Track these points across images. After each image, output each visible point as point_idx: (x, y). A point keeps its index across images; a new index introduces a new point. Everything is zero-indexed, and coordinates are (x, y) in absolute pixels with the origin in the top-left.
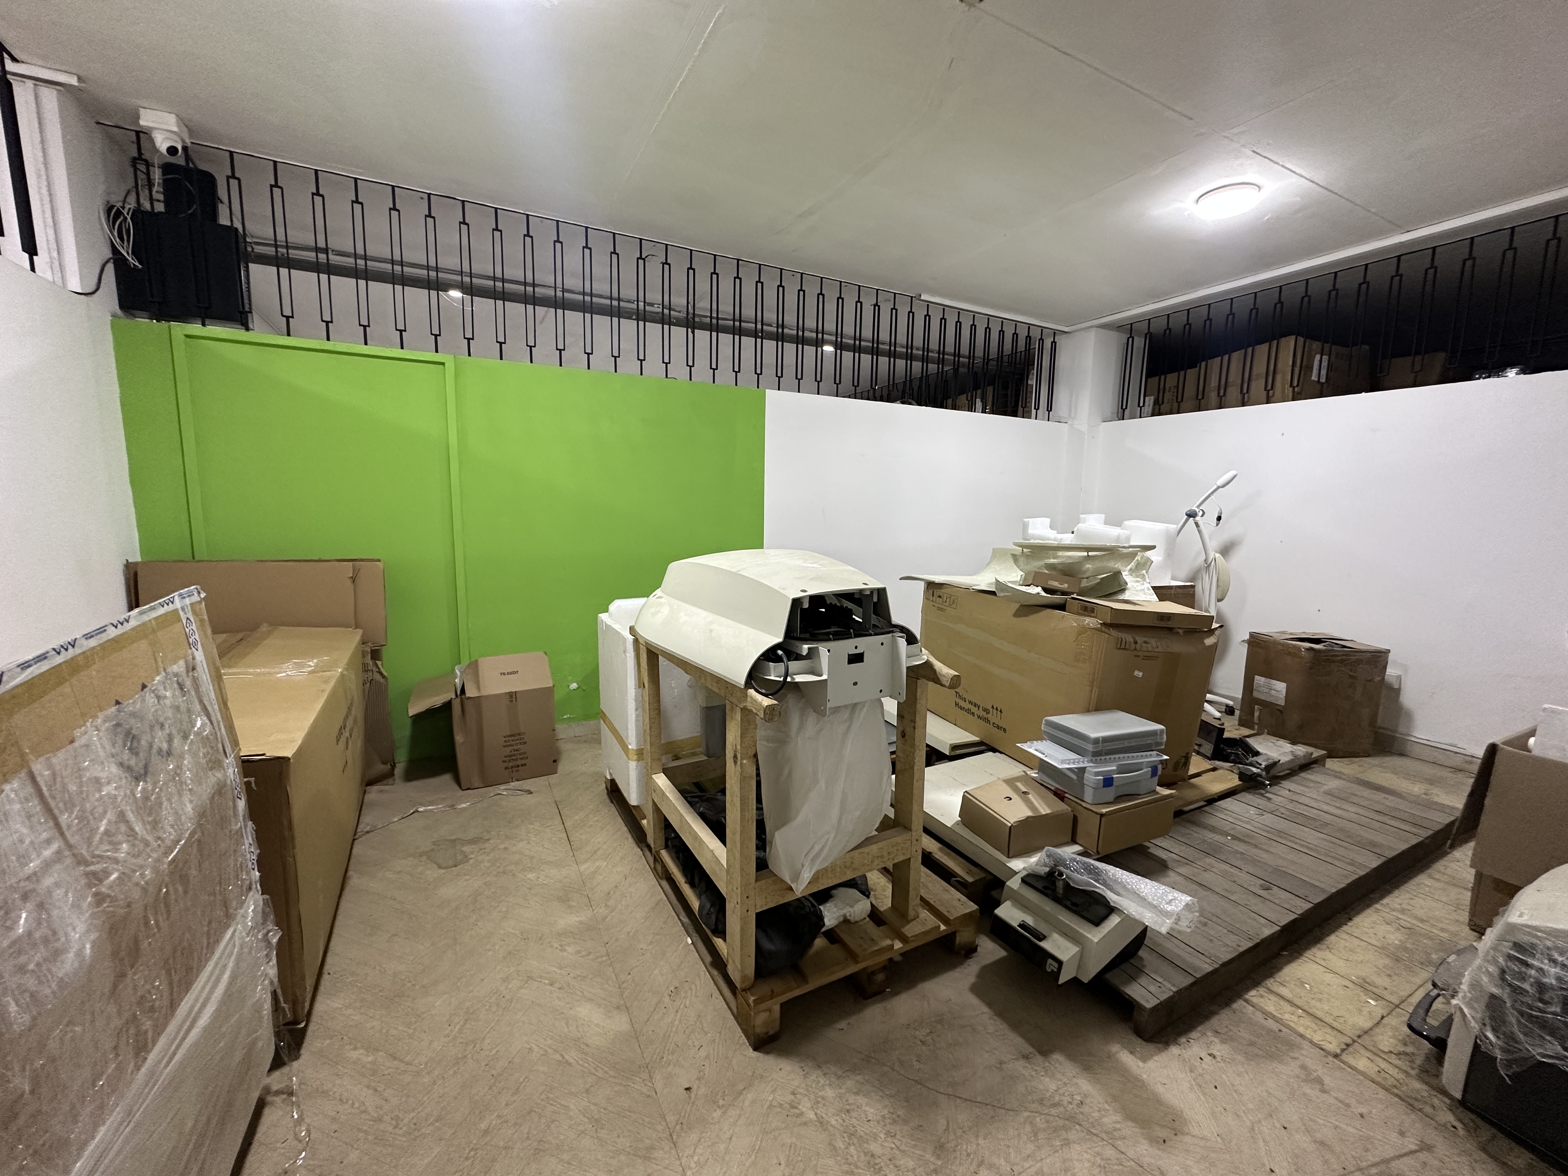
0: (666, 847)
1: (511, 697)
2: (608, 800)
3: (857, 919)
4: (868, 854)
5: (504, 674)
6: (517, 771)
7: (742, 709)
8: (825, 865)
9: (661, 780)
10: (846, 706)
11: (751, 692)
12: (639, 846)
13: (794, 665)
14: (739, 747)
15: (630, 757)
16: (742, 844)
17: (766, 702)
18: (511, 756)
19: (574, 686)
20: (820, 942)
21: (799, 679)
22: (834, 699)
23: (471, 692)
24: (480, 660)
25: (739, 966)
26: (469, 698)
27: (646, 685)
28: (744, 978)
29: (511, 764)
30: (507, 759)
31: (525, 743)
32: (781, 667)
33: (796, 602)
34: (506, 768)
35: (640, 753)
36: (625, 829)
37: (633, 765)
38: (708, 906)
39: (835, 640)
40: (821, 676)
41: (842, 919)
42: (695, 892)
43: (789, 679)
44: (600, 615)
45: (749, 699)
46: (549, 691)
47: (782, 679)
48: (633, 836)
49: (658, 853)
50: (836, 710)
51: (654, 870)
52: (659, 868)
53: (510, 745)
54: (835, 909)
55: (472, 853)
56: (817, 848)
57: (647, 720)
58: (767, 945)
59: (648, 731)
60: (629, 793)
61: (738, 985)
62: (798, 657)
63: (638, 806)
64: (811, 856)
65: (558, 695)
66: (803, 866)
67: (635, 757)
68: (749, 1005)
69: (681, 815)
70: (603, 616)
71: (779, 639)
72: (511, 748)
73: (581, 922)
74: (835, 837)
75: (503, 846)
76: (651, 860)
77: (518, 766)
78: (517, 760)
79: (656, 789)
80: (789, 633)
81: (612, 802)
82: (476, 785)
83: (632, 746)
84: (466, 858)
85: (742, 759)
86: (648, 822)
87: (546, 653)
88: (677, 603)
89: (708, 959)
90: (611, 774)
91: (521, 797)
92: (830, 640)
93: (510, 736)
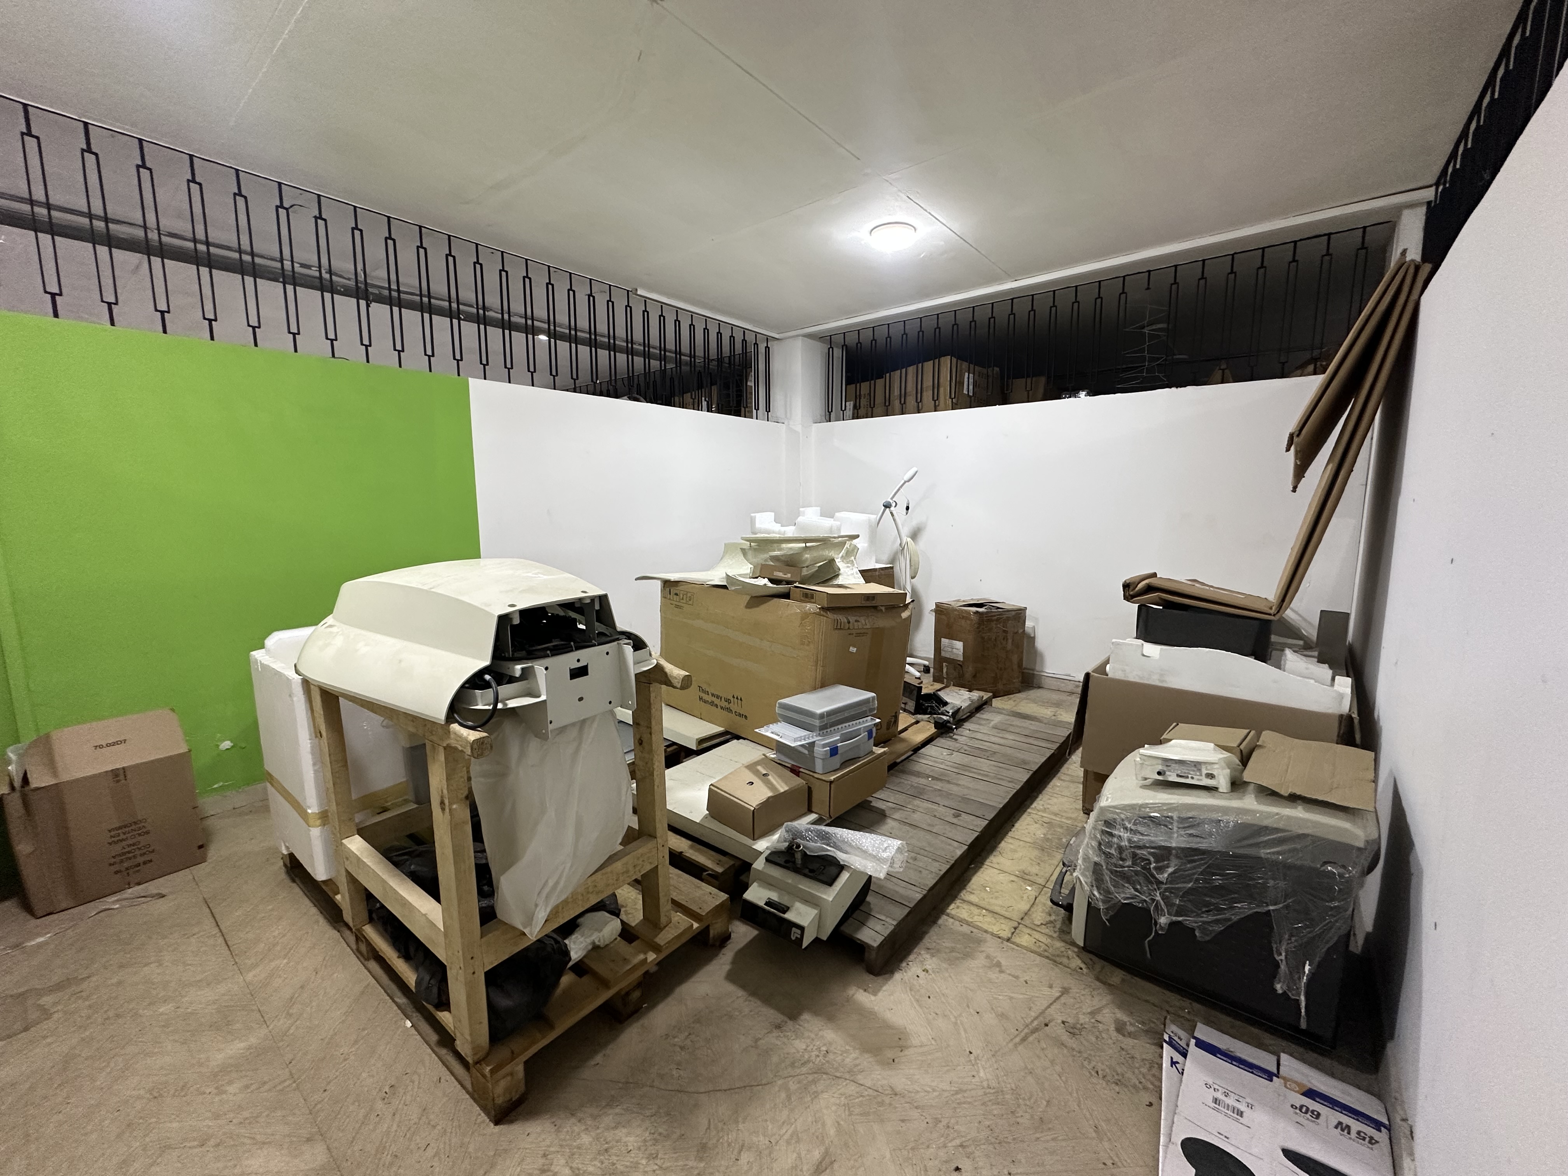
0: (371, 920)
1: (117, 776)
2: (287, 881)
3: (607, 942)
4: (612, 872)
5: (101, 747)
6: (138, 871)
7: (445, 748)
8: (563, 897)
9: (356, 845)
10: (573, 724)
11: (455, 727)
12: (335, 928)
13: (504, 690)
14: (445, 791)
15: (311, 822)
16: (460, 900)
17: (473, 735)
18: (124, 854)
19: (227, 744)
20: (567, 979)
21: (512, 704)
22: (556, 720)
23: (36, 782)
24: (55, 735)
25: (468, 1038)
26: (37, 789)
27: (324, 734)
28: (475, 1049)
29: (126, 865)
30: (118, 859)
31: (148, 833)
32: (489, 693)
33: (503, 620)
34: (116, 873)
35: (324, 817)
36: (314, 910)
37: (316, 832)
38: (427, 978)
39: (553, 655)
40: (539, 697)
41: (590, 947)
42: (411, 966)
43: (500, 706)
44: (253, 653)
45: (452, 736)
46: (180, 762)
47: (491, 707)
48: (326, 918)
49: (360, 930)
50: (562, 730)
51: (358, 952)
52: (363, 948)
53: (121, 841)
54: (582, 939)
55: (55, 1004)
56: (551, 883)
57: (329, 775)
58: (504, 1002)
59: (332, 790)
60: (313, 866)
61: (470, 1060)
62: (512, 680)
63: (330, 880)
64: (544, 894)
65: (200, 761)
66: (536, 905)
67: (318, 822)
69: (384, 882)
70: (258, 655)
71: (486, 662)
72: (124, 843)
73: (250, 1047)
74: (571, 866)
75: (114, 981)
76: (352, 939)
77: (139, 865)
78: (135, 857)
79: (349, 855)
80: (498, 653)
81: (294, 881)
82: (64, 905)
83: (313, 809)
84: (46, 1014)
85: (451, 804)
86: (343, 897)
87: (173, 710)
88: (354, 632)
89: (434, 1037)
90: (287, 848)
91: (144, 906)
92: (548, 656)
93: (120, 828)
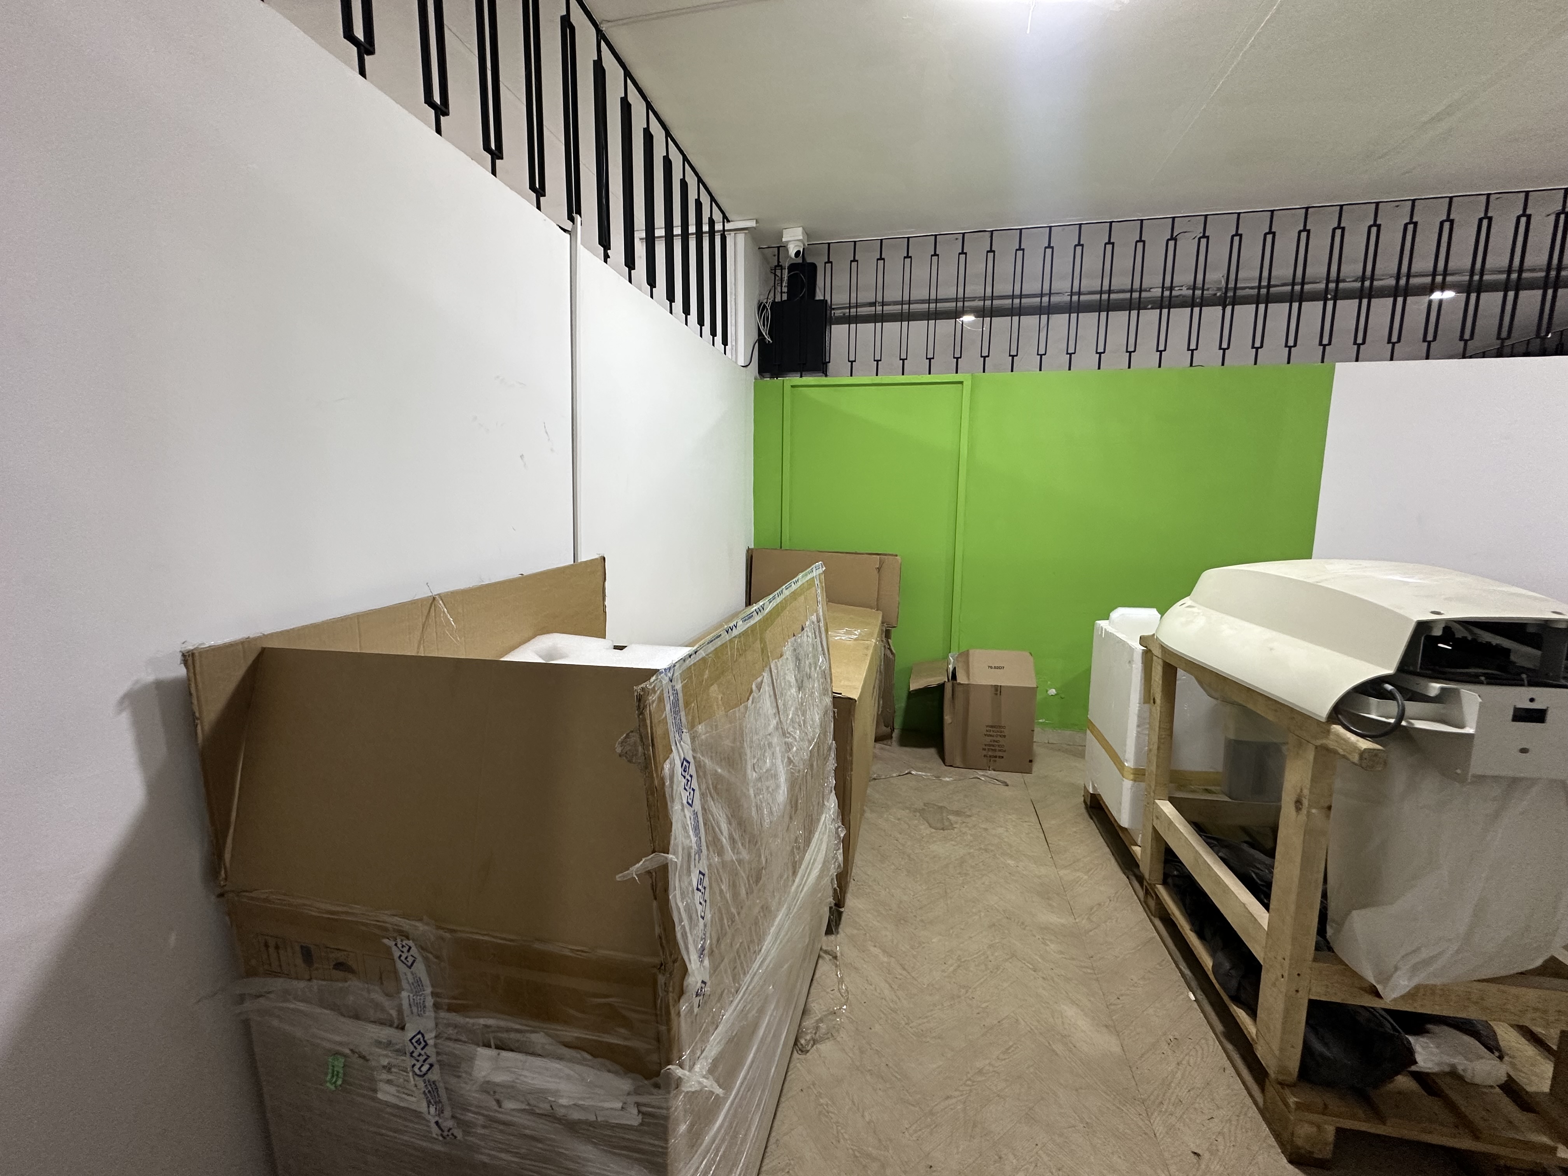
0: (1165, 883)
1: (997, 690)
2: (1086, 815)
3: (1477, 1080)
4: (1517, 997)
5: (991, 667)
6: (995, 761)
7: (1316, 747)
8: (1438, 981)
9: (1167, 808)
10: (1496, 778)
11: (1338, 729)
12: (1125, 873)
13: (1412, 707)
14: (1306, 792)
15: (1125, 774)
16: (1298, 907)
17: (1365, 744)
18: (990, 745)
19: (1053, 691)
20: (1403, 1081)
21: (1419, 724)
22: (1478, 764)
23: (961, 679)
24: (971, 652)
26: (960, 684)
27: (1158, 701)
28: (1283, 1070)
29: (990, 753)
30: (987, 747)
31: (1005, 736)
32: (1391, 705)
33: (1422, 627)
34: (985, 756)
35: (1139, 775)
36: (1107, 850)
37: (1128, 784)
38: (1227, 965)
39: (1488, 684)
40: (1462, 727)
41: (1447, 1069)
42: (1204, 945)
43: (1404, 723)
44: (1098, 622)
45: (1332, 737)
46: (1033, 691)
47: (1392, 721)
48: (1116, 859)
49: (1153, 887)
50: (1481, 779)
51: (1145, 904)
52: (1152, 903)
53: (991, 736)
54: (1435, 1050)
55: (956, 823)
56: (1424, 954)
57: (1155, 739)
58: (1318, 1047)
59: (1155, 751)
60: (1119, 811)
61: (1270, 1074)
62: (1425, 699)
63: (1126, 829)
64: (1415, 959)
65: (1039, 697)
66: (1396, 969)
67: (1132, 777)
68: (1286, 1104)
69: (1197, 852)
70: (1103, 624)
71: (1390, 671)
72: (991, 738)
74: (1458, 952)
75: (983, 826)
76: (1141, 890)
77: (996, 757)
78: (995, 750)
79: (1160, 815)
80: (1404, 666)
81: (1092, 818)
82: (958, 765)
83: (1129, 764)
84: (951, 827)
85: (1310, 806)
86: (1143, 850)
87: (1031, 654)
88: (1215, 615)
89: (1220, 1027)
90: (1094, 787)
91: (997, 786)
92: (1481, 683)
93: (992, 727)
